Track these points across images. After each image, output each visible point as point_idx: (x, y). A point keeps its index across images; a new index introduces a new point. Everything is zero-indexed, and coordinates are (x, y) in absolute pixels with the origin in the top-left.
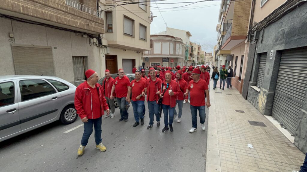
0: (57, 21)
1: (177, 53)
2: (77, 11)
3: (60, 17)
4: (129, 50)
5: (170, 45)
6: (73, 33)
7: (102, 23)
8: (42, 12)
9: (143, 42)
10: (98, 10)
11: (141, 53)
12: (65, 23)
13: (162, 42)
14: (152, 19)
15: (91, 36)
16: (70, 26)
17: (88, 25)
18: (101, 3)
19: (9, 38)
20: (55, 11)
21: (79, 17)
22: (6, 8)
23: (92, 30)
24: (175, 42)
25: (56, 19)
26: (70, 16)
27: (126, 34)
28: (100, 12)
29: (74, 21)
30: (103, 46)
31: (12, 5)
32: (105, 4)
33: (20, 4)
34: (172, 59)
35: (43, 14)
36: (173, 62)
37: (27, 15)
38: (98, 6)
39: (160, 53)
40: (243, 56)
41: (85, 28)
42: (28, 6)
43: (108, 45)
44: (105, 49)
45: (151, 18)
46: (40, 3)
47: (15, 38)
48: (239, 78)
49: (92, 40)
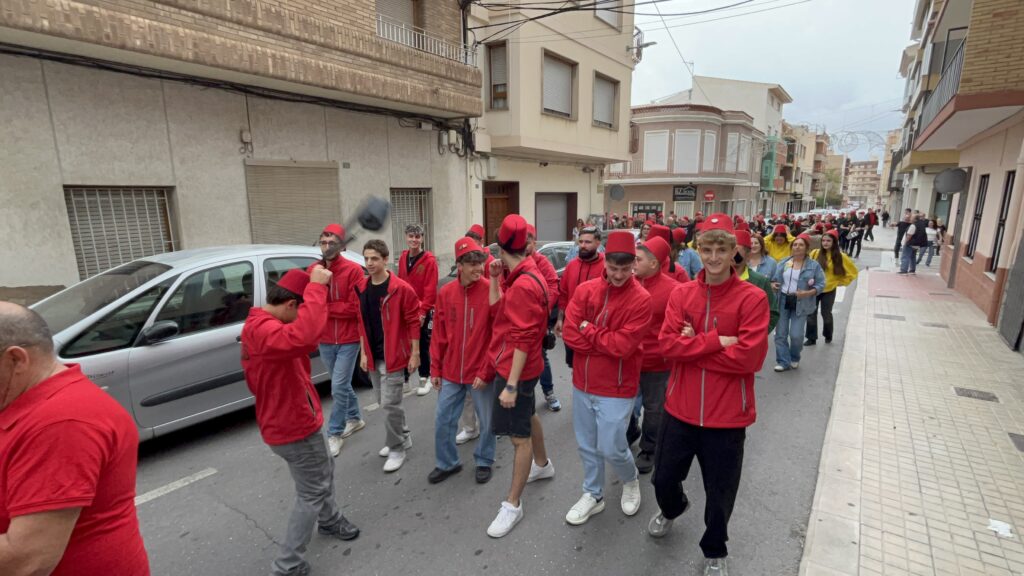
0: (352, 89)
1: (729, 167)
2: (405, 53)
3: (361, 76)
4: (558, 163)
5: (703, 138)
6: (393, 120)
7: (475, 81)
8: (318, 66)
9: (604, 134)
10: (465, 42)
11: (597, 171)
12: (374, 92)
13: (672, 131)
14: (639, 54)
15: (443, 125)
16: (386, 98)
17: (435, 92)
18: (475, 19)
19: (240, 145)
20: (350, 61)
21: (410, 72)
22: (236, 66)
23: (447, 106)
24: (724, 129)
25: (352, 85)
26: (386, 69)
27: (548, 112)
28: (469, 50)
29: (398, 85)
30: (478, 152)
31: (250, 56)
32: (487, 20)
33: (268, 51)
34: (710, 188)
35: (319, 71)
36: (712, 198)
37: (283, 79)
38: (466, 29)
39: (664, 167)
40: (1011, 174)
41: (428, 101)
42: (287, 55)
43: (493, 149)
44: (484, 162)
45: (635, 51)
46: (313, 43)
47: (254, 144)
48: (991, 264)
49: (445, 137)
